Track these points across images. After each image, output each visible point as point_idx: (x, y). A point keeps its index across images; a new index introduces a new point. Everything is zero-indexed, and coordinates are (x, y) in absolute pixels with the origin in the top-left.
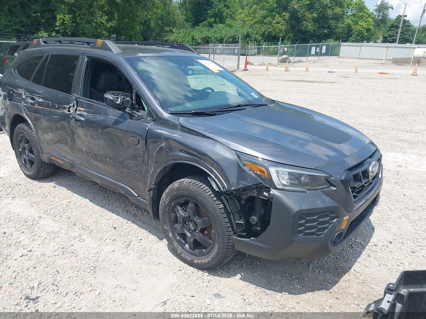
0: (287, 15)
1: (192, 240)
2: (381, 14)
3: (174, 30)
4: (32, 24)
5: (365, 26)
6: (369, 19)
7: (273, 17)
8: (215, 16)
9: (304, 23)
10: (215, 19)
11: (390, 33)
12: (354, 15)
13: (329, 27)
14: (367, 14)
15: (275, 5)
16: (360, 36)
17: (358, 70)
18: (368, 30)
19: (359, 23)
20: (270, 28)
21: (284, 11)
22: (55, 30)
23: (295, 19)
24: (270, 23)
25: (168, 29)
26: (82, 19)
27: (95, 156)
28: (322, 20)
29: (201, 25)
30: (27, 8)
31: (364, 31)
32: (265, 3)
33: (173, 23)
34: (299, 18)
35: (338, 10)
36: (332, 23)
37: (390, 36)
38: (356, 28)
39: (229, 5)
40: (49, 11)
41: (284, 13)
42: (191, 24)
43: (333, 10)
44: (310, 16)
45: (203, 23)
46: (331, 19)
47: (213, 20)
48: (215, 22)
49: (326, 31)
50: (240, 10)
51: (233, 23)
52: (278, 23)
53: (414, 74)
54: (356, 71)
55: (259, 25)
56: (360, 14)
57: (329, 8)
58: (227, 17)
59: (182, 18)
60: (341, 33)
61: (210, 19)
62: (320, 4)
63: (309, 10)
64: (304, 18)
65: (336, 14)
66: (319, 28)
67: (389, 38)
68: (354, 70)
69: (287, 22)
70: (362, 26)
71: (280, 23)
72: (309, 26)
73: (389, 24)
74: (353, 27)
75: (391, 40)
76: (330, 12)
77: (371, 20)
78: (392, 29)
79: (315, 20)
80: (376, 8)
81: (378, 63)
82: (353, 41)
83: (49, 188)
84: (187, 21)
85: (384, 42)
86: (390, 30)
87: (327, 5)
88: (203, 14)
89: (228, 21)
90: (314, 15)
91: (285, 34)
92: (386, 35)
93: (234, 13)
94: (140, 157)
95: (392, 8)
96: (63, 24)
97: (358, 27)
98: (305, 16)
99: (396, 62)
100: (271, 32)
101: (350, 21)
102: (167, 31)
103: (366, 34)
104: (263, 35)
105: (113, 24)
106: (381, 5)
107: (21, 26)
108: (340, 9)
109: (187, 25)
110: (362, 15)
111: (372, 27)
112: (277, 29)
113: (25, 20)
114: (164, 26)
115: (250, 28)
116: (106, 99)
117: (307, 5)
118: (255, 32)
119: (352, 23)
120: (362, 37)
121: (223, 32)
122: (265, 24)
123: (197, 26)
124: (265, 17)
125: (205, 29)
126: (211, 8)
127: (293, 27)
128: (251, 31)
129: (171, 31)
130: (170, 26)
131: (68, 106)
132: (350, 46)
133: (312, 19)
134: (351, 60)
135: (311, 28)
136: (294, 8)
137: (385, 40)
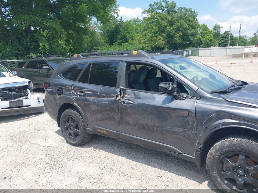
0: (165, 35)
1: (243, 182)
2: (216, 31)
3: (99, 48)
4: (25, 50)
5: (209, 38)
6: (210, 34)
7: (157, 37)
8: (122, 38)
9: (175, 38)
10: (122, 41)
11: (222, 41)
12: (201, 33)
13: (189, 40)
14: (209, 31)
15: (157, 30)
16: (207, 44)
17: (217, 63)
18: (211, 40)
19: (205, 37)
20: (155, 43)
21: (162, 33)
22: (39, 52)
23: (170, 37)
24: (156, 40)
25: (95, 48)
26: (54, 45)
27: (142, 127)
28: (185, 36)
29: (114, 44)
30: (21, 40)
31: (208, 41)
32: (151, 29)
33: (98, 44)
34: (172, 36)
35: (193, 30)
36: (191, 38)
37: (222, 43)
38: (204, 40)
39: (130, 32)
40: (35, 41)
41: (163, 34)
42: (109, 44)
43: (190, 30)
44: (178, 35)
45: (115, 43)
46: (190, 35)
47: (121, 41)
48: (122, 42)
49: (188, 42)
50: (136, 34)
51: (133, 42)
52: (160, 40)
53: (251, 62)
54: (216, 63)
55: (149, 42)
56: (205, 32)
57: (188, 30)
58: (129, 39)
59: (103, 41)
60: (196, 43)
61: (119, 41)
62: (183, 28)
63: (177, 31)
64: (174, 36)
65: (192, 33)
66: (184, 41)
67: (222, 44)
68: (215, 63)
69: (165, 39)
70: (207, 38)
71: (161, 40)
72: (178, 40)
73: (221, 36)
74: (202, 39)
75: (223, 45)
76: (189, 32)
77: (211, 35)
78: (223, 39)
79: (181, 37)
80: (213, 28)
81: (224, 58)
82: (203, 47)
83: (90, 151)
84: (106, 42)
85: (219, 46)
86: (222, 39)
87: (187, 28)
88: (114, 38)
89: (130, 41)
90: (180, 34)
91: (164, 45)
92: (220, 43)
93: (133, 36)
94: (189, 125)
95: (222, 27)
96: (44, 48)
97: (205, 39)
98: (175, 35)
99: (234, 57)
100: (156, 45)
101: (200, 36)
102: (95, 49)
103: (210, 42)
104: (152, 47)
105: (70, 46)
106: (215, 26)
107: (18, 51)
108: (194, 30)
109: (106, 45)
110: (206, 33)
111: (212, 39)
112: (160, 43)
113: (21, 47)
114: (93, 46)
115: (144, 44)
116: (162, 87)
117: (176, 29)
118: (147, 46)
119: (201, 37)
120: (208, 44)
121: (128, 47)
122: (152, 41)
123: (112, 45)
124: (152, 37)
125: (117, 46)
126: (119, 35)
127: (168, 42)
128: (144, 45)
129: (97, 49)
130: (96, 46)
131: (116, 95)
132: (205, 49)
133: (179, 36)
134: (207, 57)
135: (179, 42)
136: (168, 31)
137: (220, 45)
